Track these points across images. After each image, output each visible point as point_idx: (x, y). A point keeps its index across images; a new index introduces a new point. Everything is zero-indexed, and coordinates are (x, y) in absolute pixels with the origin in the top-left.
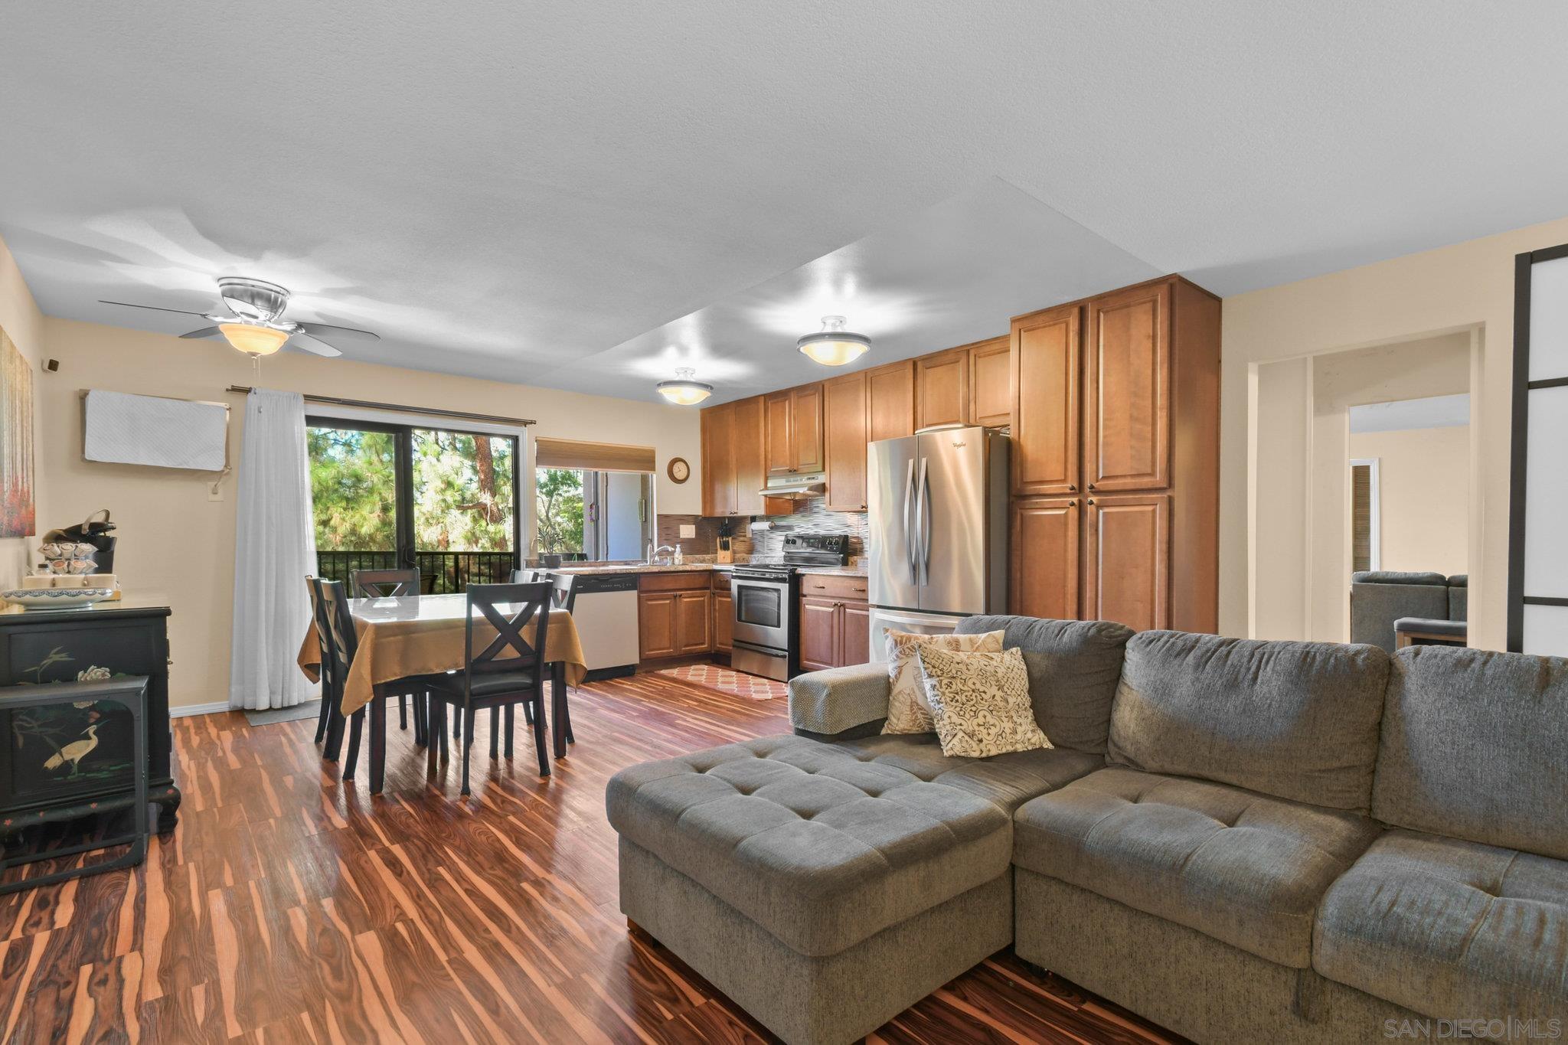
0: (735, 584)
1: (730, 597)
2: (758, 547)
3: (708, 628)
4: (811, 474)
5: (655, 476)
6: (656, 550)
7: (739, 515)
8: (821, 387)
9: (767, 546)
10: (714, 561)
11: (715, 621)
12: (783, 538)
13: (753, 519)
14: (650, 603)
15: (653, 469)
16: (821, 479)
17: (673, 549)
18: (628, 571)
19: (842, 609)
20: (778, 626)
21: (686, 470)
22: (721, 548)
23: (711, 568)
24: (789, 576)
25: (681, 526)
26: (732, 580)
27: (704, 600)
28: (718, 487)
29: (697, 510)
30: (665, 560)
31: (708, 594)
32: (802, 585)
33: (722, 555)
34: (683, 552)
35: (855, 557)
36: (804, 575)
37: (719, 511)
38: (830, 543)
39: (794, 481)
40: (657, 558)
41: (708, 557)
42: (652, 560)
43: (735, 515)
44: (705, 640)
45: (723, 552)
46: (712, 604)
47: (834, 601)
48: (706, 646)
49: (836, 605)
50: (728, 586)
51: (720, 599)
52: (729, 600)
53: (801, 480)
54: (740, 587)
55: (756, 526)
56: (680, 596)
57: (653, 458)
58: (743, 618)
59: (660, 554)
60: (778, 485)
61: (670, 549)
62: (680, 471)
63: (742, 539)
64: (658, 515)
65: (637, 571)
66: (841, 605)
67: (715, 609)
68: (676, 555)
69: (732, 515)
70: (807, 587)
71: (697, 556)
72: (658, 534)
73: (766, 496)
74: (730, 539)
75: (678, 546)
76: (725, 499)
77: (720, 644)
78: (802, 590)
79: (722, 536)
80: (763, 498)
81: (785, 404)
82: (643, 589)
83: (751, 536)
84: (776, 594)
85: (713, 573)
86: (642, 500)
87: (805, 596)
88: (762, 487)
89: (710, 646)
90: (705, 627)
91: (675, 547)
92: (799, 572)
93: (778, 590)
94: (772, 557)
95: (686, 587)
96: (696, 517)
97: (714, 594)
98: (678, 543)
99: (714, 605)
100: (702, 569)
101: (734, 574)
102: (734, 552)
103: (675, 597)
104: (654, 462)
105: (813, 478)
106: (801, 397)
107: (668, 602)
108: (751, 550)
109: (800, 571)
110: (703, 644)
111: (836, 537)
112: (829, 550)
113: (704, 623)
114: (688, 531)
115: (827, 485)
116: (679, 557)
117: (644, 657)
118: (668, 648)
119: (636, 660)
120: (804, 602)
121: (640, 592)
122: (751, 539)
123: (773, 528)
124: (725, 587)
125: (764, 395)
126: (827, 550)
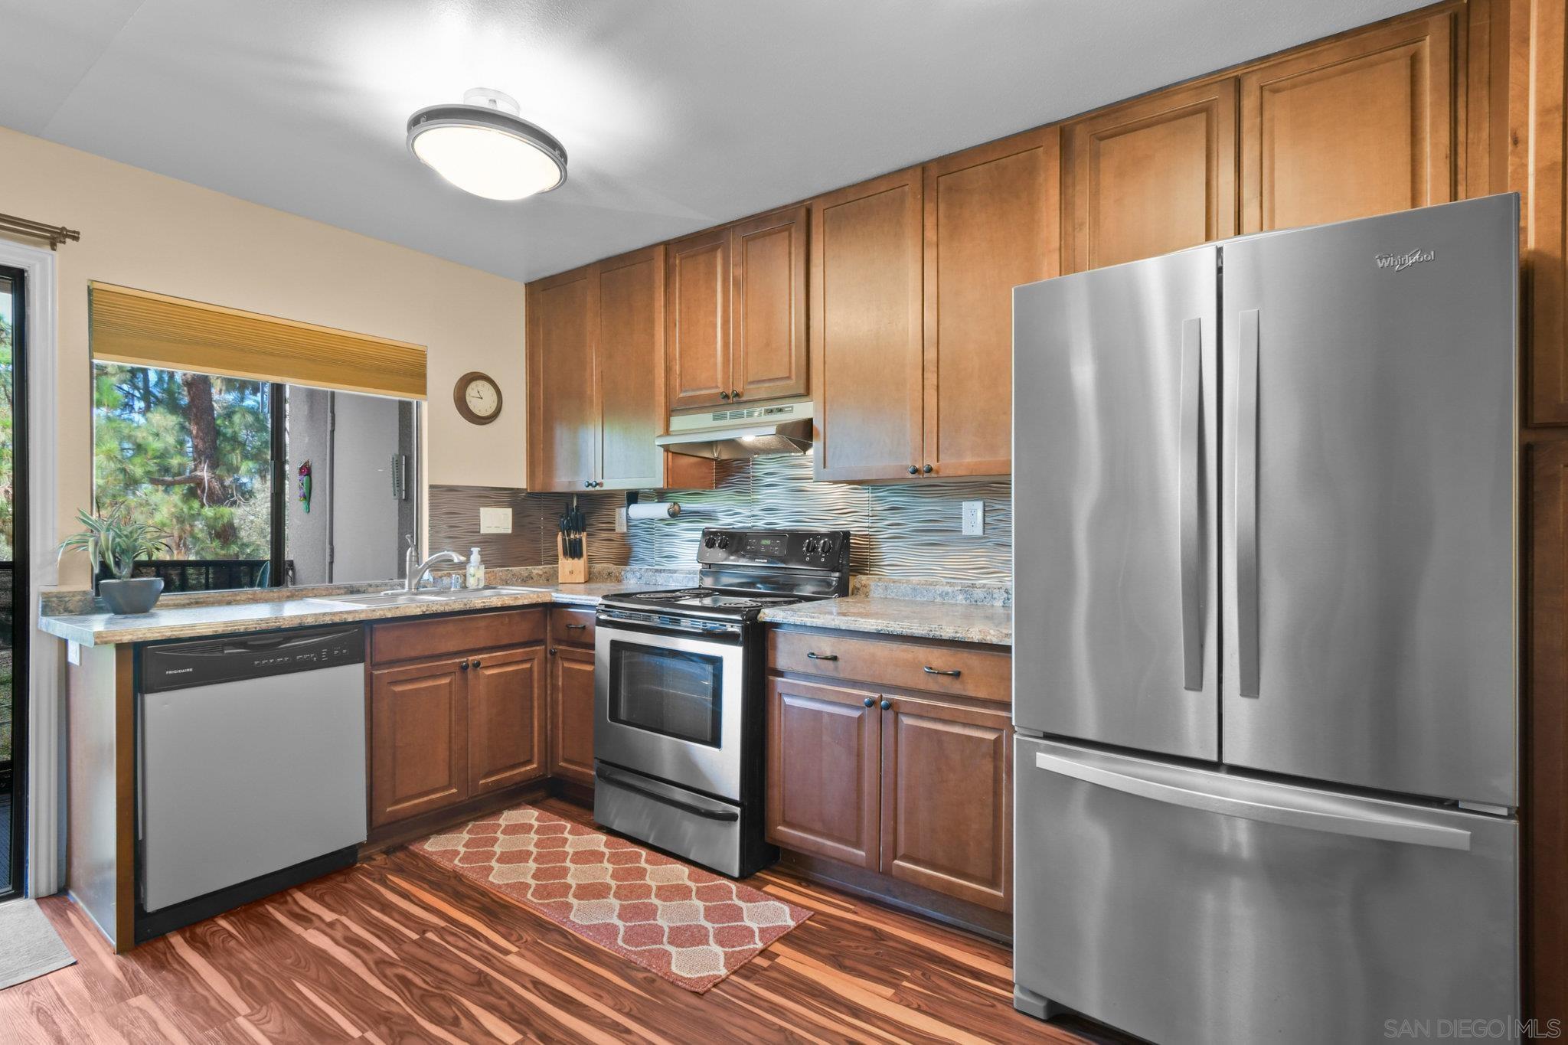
0: (604, 637)
1: (593, 663)
2: (640, 549)
3: (539, 726)
4: (775, 401)
5: (425, 406)
6: (426, 558)
7: (605, 488)
8: (803, 213)
9: (660, 550)
10: (551, 579)
11: (554, 714)
12: (699, 535)
13: (633, 497)
14: (399, 689)
15: (422, 390)
16: (802, 410)
17: (463, 559)
18: (337, 619)
19: (889, 715)
20: (715, 741)
21: (495, 397)
22: (565, 554)
23: (547, 599)
24: (745, 628)
25: (482, 510)
26: (598, 628)
27: (531, 669)
28: (562, 435)
29: (518, 479)
30: (446, 581)
31: (541, 655)
32: (775, 647)
33: (570, 568)
34: (485, 562)
35: (863, 577)
36: (776, 625)
37: (564, 480)
38: (812, 549)
39: (733, 417)
40: (427, 576)
41: (537, 570)
42: (414, 582)
43: (598, 488)
44: (532, 756)
45: (570, 561)
46: (548, 674)
47: (868, 695)
48: (535, 766)
49: (872, 703)
50: (587, 640)
51: (567, 665)
52: (588, 668)
53: (750, 415)
54: (615, 645)
55: (640, 511)
56: (477, 665)
57: (423, 366)
58: (623, 714)
59: (434, 567)
60: (694, 427)
61: (457, 558)
62: (481, 399)
63: (604, 535)
64: (431, 487)
65: (363, 617)
66: (888, 707)
67: (554, 687)
68: (471, 569)
69: (590, 488)
70: (786, 654)
71: (516, 569)
72: (431, 526)
73: (667, 448)
74: (584, 536)
75: (475, 550)
76: (576, 456)
77: (566, 760)
78: (775, 662)
79: (567, 529)
80: (660, 454)
81: (715, 257)
82: (378, 658)
83: (625, 530)
84: (709, 668)
85: (551, 609)
86: (400, 455)
87: (781, 674)
88: (660, 430)
89: (544, 764)
90: (532, 727)
91: (468, 554)
92: (768, 619)
93: (716, 662)
94: (670, 571)
95: (489, 644)
96: (514, 492)
97: (553, 654)
98: (476, 544)
99: (554, 676)
100: (526, 602)
101: (603, 617)
102: (590, 561)
103: (464, 668)
104: (423, 376)
105: (780, 410)
106: (754, 238)
107: (446, 681)
108: (625, 557)
109: (768, 614)
110: (529, 762)
111: (823, 535)
112: (808, 563)
113: (532, 718)
114: (497, 520)
115: (818, 424)
116: (476, 572)
117: (380, 820)
118: (444, 789)
119: (358, 833)
120: (780, 689)
121: (374, 665)
122: (624, 535)
123: (675, 515)
124: (581, 641)
125: (667, 244)
126: (803, 562)
